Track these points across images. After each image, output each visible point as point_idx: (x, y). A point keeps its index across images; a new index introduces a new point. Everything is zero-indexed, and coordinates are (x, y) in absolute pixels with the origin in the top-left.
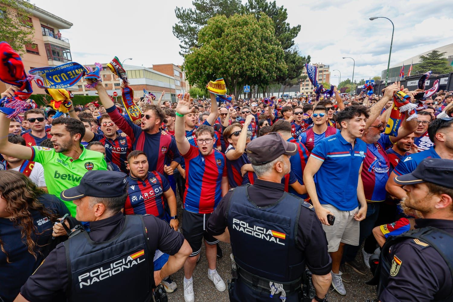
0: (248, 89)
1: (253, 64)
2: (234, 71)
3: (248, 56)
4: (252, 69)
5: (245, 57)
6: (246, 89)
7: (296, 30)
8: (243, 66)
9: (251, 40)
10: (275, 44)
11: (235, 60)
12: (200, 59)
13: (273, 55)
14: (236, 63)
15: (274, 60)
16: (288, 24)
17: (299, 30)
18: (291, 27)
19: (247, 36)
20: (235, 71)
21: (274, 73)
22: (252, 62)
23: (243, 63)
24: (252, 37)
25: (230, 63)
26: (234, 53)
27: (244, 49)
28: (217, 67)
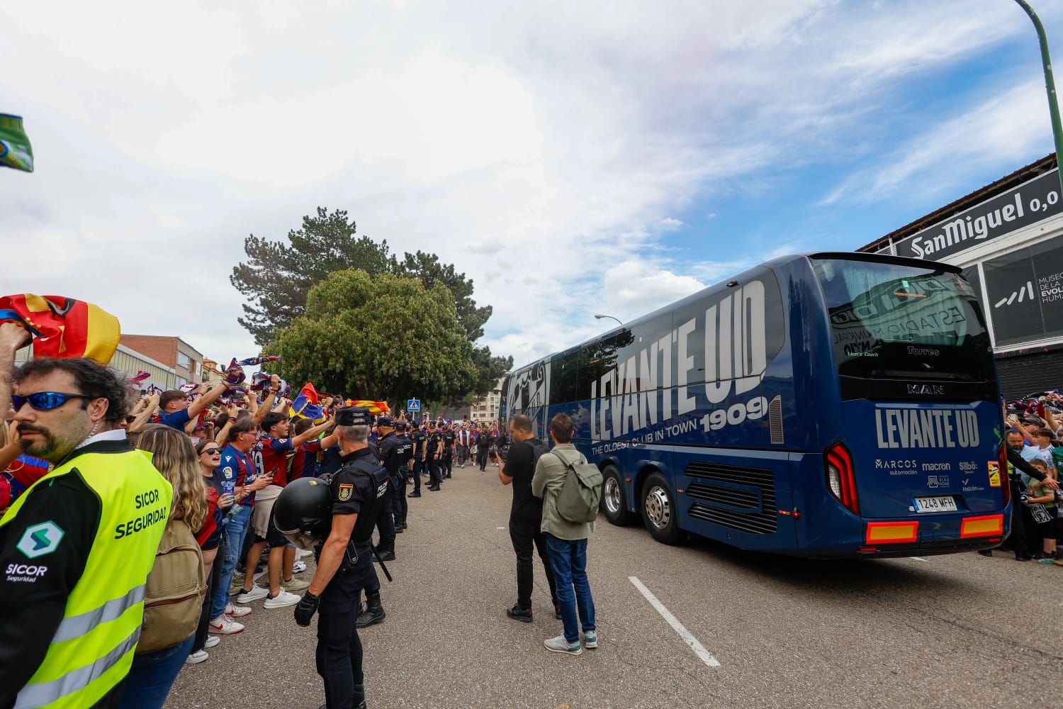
0: (416, 405)
1: (424, 362)
2: (388, 371)
3: (415, 346)
4: (422, 369)
5: (410, 347)
6: (411, 406)
7: (486, 313)
8: (406, 364)
9: (421, 321)
10: (458, 332)
11: (392, 351)
12: (319, 341)
13: (458, 348)
14: (392, 355)
15: (458, 359)
16: (474, 303)
17: (490, 314)
18: (477, 307)
19: (416, 313)
20: (391, 372)
21: (455, 379)
22: (423, 357)
23: (407, 358)
24: (423, 316)
25: (381, 356)
26: (389, 338)
27: (410, 333)
28: (351, 359)
